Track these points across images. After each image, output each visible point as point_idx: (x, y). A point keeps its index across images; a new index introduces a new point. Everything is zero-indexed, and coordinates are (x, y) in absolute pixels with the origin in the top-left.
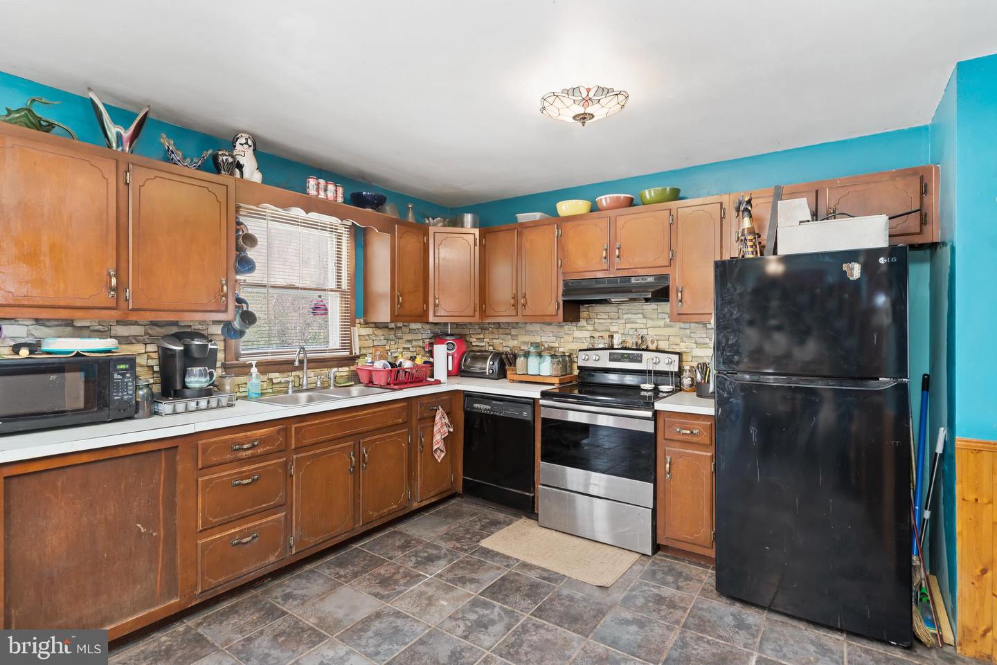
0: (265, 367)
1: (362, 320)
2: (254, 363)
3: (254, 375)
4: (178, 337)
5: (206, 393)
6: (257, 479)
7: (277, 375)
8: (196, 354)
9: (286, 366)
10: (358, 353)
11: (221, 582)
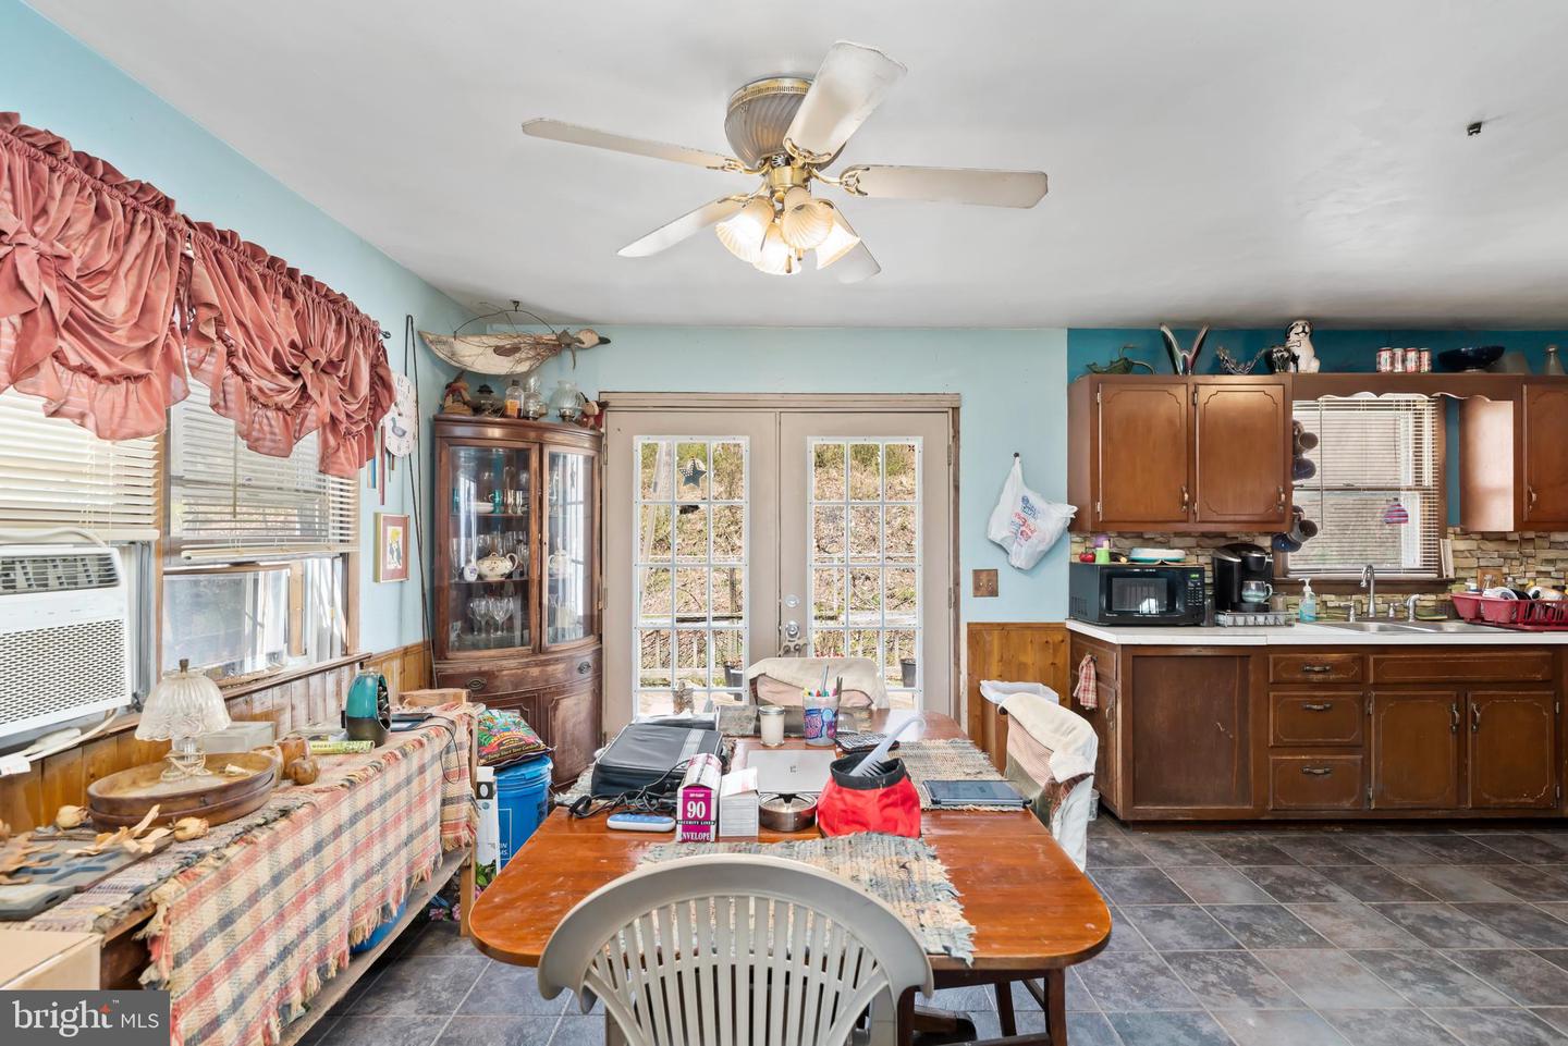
0: (1321, 586)
1: (1458, 530)
2: (1307, 581)
3: (1307, 595)
4: (1234, 549)
5: (1263, 608)
6: (1330, 708)
7: (1333, 597)
8: (1253, 567)
9: (1349, 587)
10: (1452, 576)
11: (1293, 806)
